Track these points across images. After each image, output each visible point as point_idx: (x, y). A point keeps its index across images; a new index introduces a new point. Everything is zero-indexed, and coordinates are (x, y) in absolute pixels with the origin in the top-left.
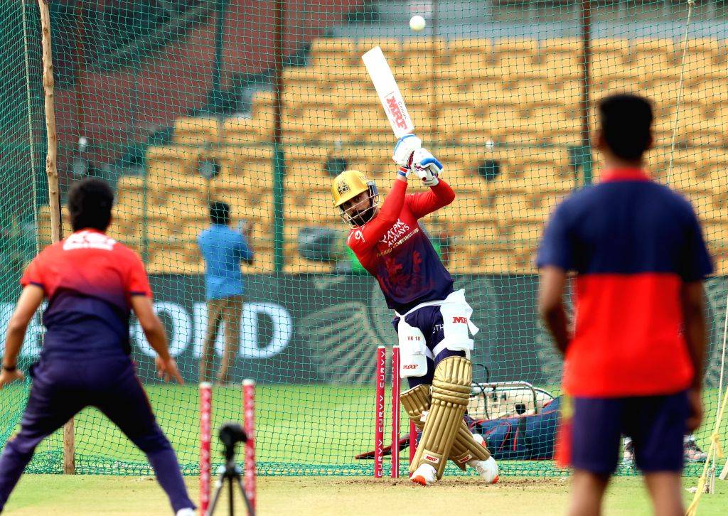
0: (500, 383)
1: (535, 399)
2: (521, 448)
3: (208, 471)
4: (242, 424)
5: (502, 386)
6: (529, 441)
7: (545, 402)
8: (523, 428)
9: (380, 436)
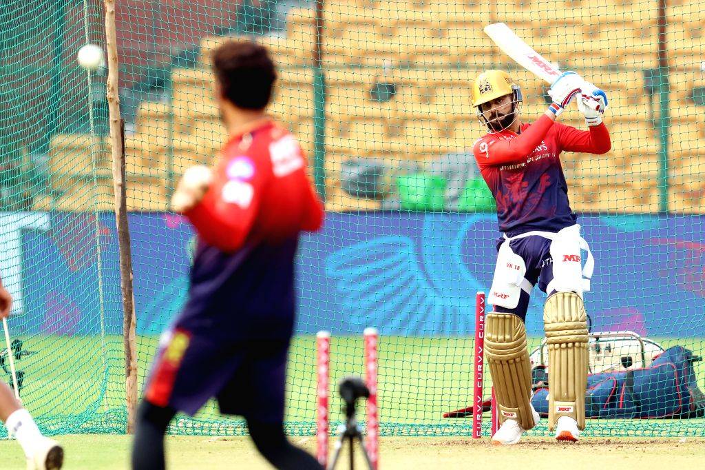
0: (604, 333)
1: (642, 350)
2: (629, 405)
3: (326, 430)
4: (364, 377)
5: (605, 336)
6: (637, 397)
7: (655, 354)
8: (630, 382)
9: (479, 392)
